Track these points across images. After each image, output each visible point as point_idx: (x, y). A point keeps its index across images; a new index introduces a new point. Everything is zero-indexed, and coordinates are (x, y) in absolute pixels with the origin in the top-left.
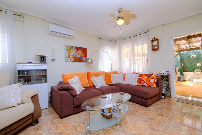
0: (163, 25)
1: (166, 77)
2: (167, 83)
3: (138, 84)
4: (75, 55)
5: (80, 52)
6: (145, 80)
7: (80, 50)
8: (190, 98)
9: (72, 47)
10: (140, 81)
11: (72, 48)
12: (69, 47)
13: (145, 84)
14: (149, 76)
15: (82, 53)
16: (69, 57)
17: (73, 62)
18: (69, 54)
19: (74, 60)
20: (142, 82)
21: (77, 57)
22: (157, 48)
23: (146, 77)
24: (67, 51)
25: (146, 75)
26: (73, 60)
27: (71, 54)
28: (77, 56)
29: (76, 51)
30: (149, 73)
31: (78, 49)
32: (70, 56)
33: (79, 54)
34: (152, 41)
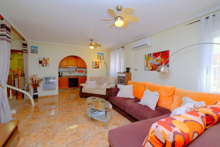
4: (152, 63)
5: (159, 58)
7: (159, 56)
11: (150, 56)
12: (147, 56)
15: (161, 59)
16: (147, 66)
17: (151, 70)
18: (147, 62)
19: (152, 69)
21: (155, 65)
24: (145, 61)
26: (150, 68)
27: (149, 62)
28: (155, 63)
29: (154, 58)
31: (156, 55)
32: (148, 65)
33: (157, 61)
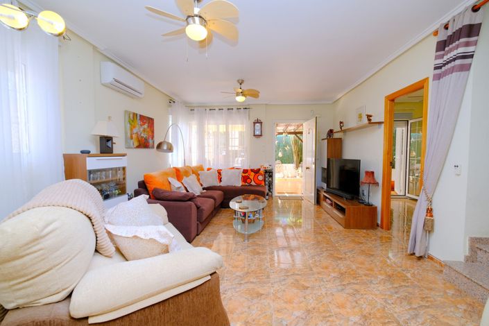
0: (266, 104)
1: (270, 172)
2: (270, 179)
3: (244, 184)
4: (139, 133)
5: (146, 126)
6: (252, 177)
7: (146, 122)
8: (287, 195)
9: (135, 115)
10: (245, 179)
11: (135, 117)
12: (131, 116)
13: (253, 183)
14: (257, 172)
15: (148, 130)
16: (132, 138)
17: (137, 147)
18: (131, 130)
19: (138, 144)
20: (248, 181)
21: (142, 138)
22: (260, 134)
23: (253, 174)
24: (128, 125)
25: (252, 170)
26: (136, 144)
27: (135, 131)
28: (142, 135)
29: (141, 125)
30: (256, 168)
31: (143, 119)
32: (133, 136)
33: (144, 130)
34: (254, 123)
